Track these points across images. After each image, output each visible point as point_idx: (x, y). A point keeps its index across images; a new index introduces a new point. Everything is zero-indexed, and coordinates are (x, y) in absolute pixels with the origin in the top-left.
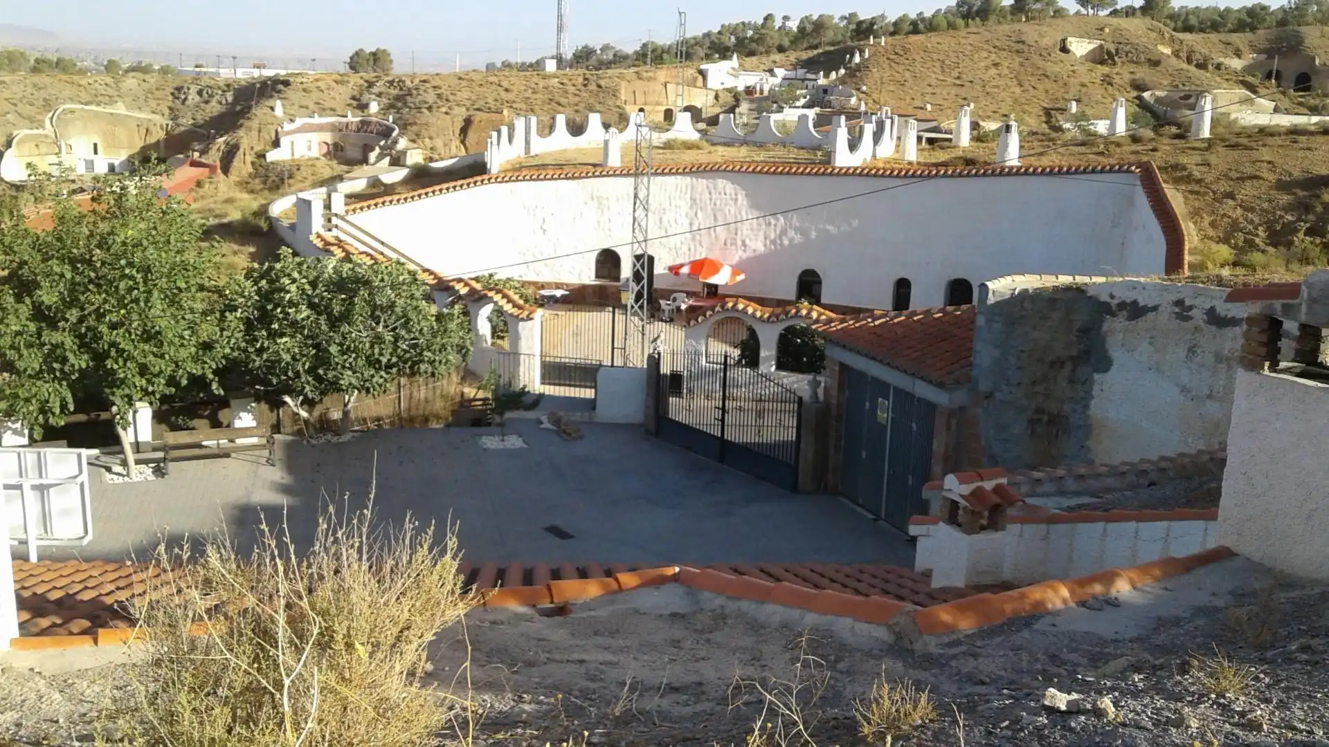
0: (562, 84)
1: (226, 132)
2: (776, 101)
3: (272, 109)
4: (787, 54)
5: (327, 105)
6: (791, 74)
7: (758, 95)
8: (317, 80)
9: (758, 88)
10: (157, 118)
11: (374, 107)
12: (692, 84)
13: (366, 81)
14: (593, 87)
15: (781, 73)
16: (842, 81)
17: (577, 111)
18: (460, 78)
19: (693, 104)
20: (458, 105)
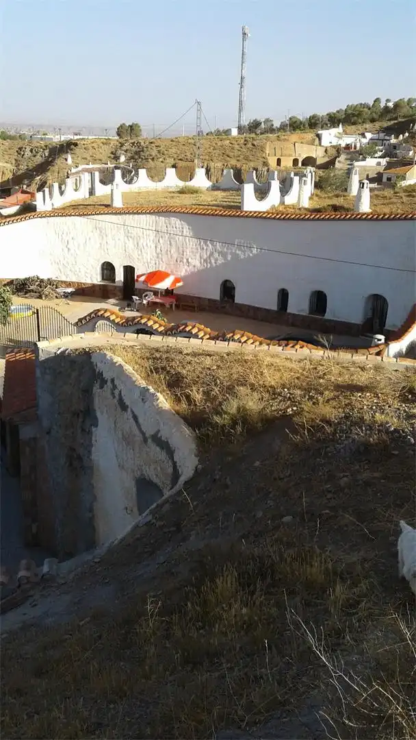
0: (231, 144)
1: (41, 174)
2: (362, 154)
3: (66, 160)
4: (375, 123)
5: (97, 157)
6: (376, 136)
7: (353, 150)
8: (93, 143)
9: (353, 146)
10: (9, 166)
11: (123, 159)
12: (312, 143)
13: (120, 143)
14: (249, 145)
15: (369, 136)
16: (406, 141)
17: (238, 160)
18: (172, 141)
19: (311, 155)
20: (169, 157)
